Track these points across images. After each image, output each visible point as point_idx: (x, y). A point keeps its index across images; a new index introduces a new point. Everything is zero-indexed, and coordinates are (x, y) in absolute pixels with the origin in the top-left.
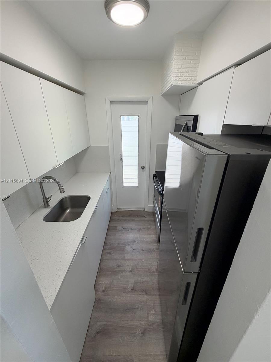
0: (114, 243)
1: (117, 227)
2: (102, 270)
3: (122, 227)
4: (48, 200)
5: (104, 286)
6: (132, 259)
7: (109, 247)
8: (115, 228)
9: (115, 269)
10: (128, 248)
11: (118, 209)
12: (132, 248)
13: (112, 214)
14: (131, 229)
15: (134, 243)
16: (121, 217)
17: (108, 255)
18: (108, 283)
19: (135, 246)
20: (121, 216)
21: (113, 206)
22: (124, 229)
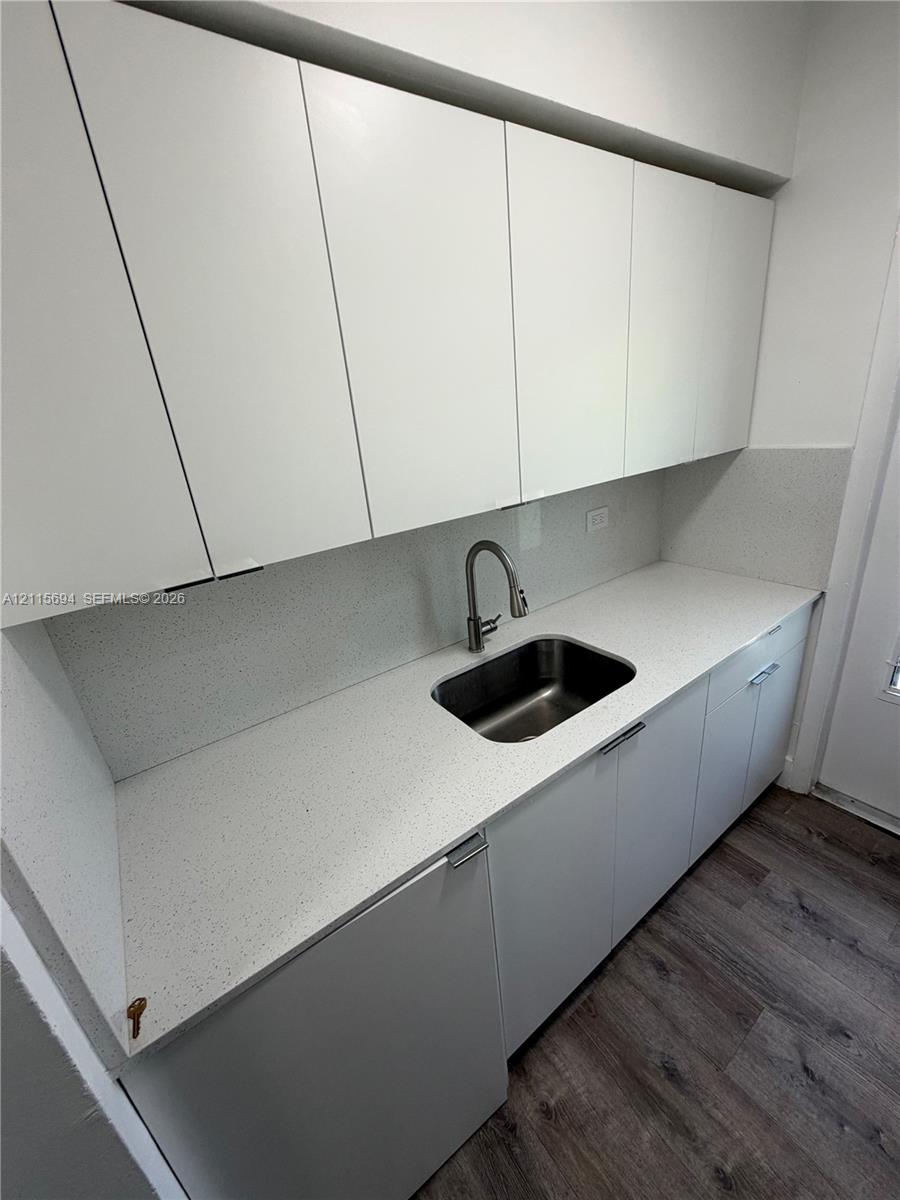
0: (707, 937)
1: (768, 871)
2: (590, 1010)
3: (798, 894)
4: (484, 629)
5: (561, 1092)
6: (769, 1123)
7: (674, 934)
8: (755, 874)
9: (646, 1067)
10: (776, 1031)
11: (818, 785)
12: (801, 1051)
13: (773, 793)
14: (853, 945)
15: (833, 1041)
16: (815, 839)
17: (652, 973)
18: (584, 1098)
19: (827, 1057)
20: (819, 834)
21: (789, 758)
22: (803, 907)
